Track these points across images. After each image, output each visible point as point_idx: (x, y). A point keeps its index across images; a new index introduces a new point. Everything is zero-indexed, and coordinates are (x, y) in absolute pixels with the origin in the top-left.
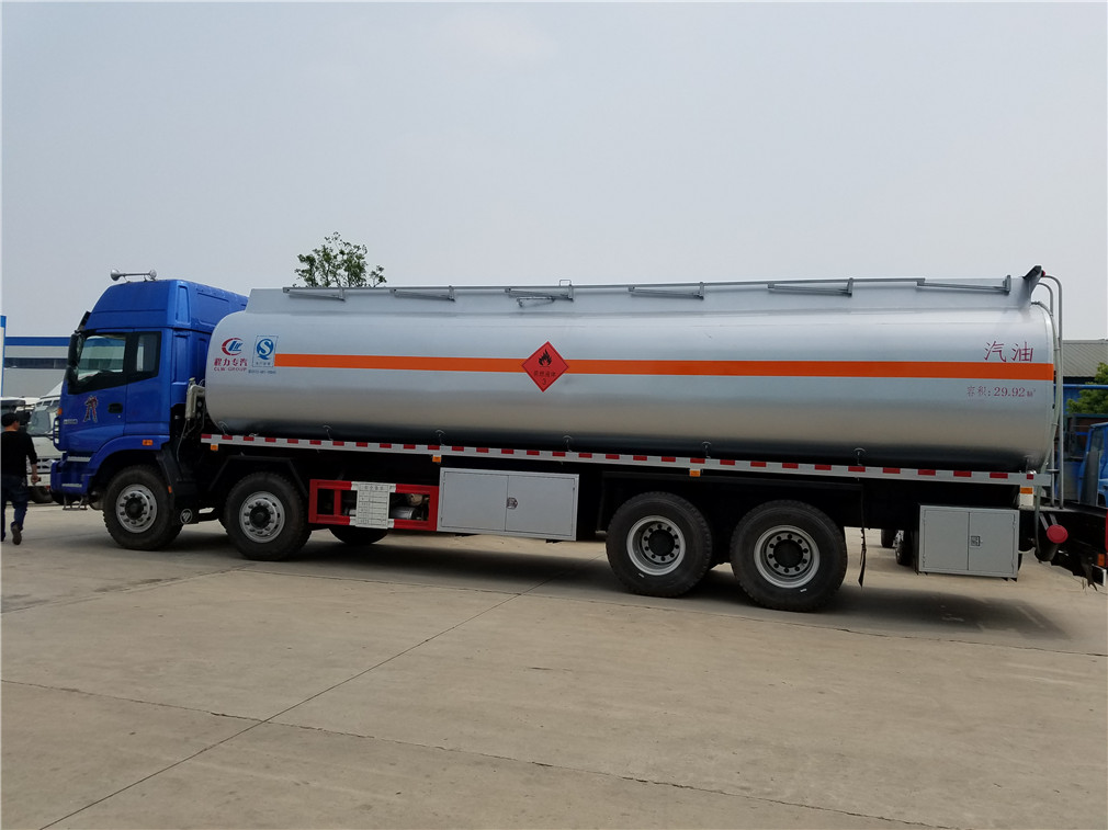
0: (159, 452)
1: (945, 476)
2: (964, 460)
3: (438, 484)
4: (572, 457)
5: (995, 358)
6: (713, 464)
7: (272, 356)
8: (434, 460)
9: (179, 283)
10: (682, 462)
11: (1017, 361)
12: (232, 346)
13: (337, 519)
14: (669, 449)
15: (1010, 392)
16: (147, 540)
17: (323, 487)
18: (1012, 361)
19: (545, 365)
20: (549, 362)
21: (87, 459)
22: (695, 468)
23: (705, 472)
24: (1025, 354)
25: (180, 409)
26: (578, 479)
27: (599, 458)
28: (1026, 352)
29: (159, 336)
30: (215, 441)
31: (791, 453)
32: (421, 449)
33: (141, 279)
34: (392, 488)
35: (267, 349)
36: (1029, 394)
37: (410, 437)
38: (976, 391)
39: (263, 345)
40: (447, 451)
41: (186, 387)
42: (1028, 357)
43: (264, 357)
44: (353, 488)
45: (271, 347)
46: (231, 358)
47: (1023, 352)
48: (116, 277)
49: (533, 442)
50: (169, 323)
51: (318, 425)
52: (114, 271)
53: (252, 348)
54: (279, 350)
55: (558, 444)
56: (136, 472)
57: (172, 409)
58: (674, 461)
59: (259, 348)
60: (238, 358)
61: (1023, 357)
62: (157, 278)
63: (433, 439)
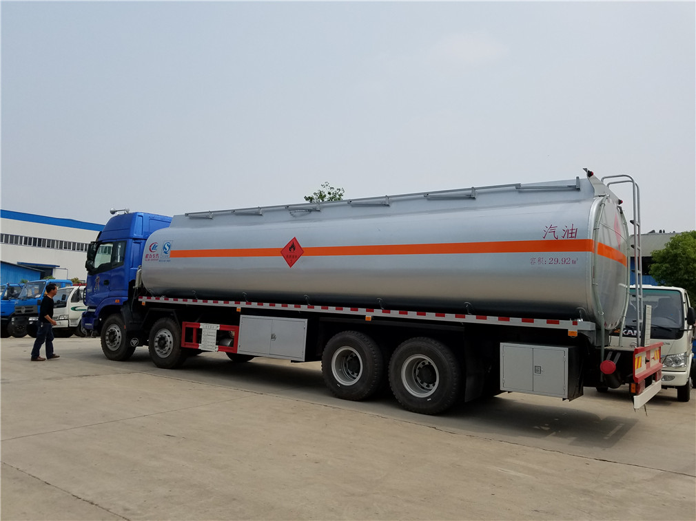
0: (122, 306)
1: (516, 322)
2: (529, 310)
3: (238, 325)
4: (304, 308)
5: (550, 237)
6: (378, 313)
7: (169, 252)
8: (237, 310)
9: (138, 214)
10: (361, 311)
11: (566, 238)
12: (153, 247)
13: (193, 345)
14: (355, 303)
15: (560, 261)
16: (117, 355)
17: (187, 326)
18: (563, 239)
19: (292, 251)
20: (294, 249)
21: (94, 310)
22: (369, 315)
23: (375, 318)
24: (572, 233)
25: (133, 282)
26: (306, 322)
27: (318, 309)
28: (573, 232)
29: (126, 242)
30: (144, 300)
31: (422, 305)
32: (232, 304)
33: (122, 213)
34: (217, 327)
35: (167, 248)
36: (574, 262)
37: (227, 296)
38: (536, 260)
39: (166, 246)
40: (243, 304)
41: (136, 270)
42: (574, 235)
43: (166, 253)
44: (201, 327)
45: (169, 247)
46: (152, 254)
47: (570, 232)
48: (113, 213)
49: (285, 299)
50: (131, 236)
51: (190, 291)
52: (112, 209)
53: (162, 247)
54: (173, 249)
55: (298, 299)
56: (113, 317)
57: (129, 282)
58: (357, 310)
59: (164, 248)
60: (155, 253)
61: (570, 235)
62: (130, 212)
63: (238, 297)
